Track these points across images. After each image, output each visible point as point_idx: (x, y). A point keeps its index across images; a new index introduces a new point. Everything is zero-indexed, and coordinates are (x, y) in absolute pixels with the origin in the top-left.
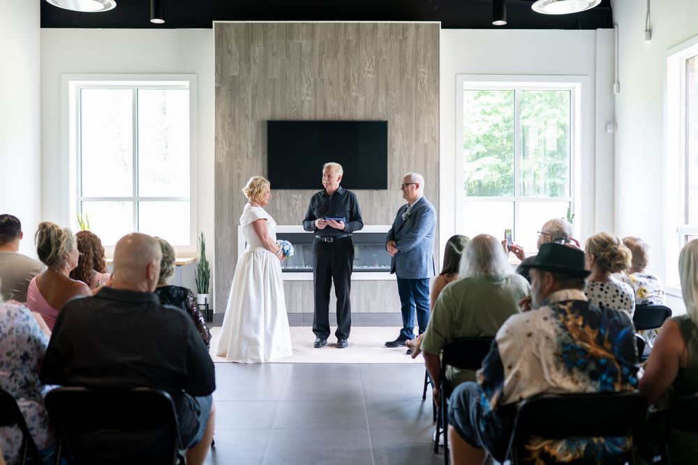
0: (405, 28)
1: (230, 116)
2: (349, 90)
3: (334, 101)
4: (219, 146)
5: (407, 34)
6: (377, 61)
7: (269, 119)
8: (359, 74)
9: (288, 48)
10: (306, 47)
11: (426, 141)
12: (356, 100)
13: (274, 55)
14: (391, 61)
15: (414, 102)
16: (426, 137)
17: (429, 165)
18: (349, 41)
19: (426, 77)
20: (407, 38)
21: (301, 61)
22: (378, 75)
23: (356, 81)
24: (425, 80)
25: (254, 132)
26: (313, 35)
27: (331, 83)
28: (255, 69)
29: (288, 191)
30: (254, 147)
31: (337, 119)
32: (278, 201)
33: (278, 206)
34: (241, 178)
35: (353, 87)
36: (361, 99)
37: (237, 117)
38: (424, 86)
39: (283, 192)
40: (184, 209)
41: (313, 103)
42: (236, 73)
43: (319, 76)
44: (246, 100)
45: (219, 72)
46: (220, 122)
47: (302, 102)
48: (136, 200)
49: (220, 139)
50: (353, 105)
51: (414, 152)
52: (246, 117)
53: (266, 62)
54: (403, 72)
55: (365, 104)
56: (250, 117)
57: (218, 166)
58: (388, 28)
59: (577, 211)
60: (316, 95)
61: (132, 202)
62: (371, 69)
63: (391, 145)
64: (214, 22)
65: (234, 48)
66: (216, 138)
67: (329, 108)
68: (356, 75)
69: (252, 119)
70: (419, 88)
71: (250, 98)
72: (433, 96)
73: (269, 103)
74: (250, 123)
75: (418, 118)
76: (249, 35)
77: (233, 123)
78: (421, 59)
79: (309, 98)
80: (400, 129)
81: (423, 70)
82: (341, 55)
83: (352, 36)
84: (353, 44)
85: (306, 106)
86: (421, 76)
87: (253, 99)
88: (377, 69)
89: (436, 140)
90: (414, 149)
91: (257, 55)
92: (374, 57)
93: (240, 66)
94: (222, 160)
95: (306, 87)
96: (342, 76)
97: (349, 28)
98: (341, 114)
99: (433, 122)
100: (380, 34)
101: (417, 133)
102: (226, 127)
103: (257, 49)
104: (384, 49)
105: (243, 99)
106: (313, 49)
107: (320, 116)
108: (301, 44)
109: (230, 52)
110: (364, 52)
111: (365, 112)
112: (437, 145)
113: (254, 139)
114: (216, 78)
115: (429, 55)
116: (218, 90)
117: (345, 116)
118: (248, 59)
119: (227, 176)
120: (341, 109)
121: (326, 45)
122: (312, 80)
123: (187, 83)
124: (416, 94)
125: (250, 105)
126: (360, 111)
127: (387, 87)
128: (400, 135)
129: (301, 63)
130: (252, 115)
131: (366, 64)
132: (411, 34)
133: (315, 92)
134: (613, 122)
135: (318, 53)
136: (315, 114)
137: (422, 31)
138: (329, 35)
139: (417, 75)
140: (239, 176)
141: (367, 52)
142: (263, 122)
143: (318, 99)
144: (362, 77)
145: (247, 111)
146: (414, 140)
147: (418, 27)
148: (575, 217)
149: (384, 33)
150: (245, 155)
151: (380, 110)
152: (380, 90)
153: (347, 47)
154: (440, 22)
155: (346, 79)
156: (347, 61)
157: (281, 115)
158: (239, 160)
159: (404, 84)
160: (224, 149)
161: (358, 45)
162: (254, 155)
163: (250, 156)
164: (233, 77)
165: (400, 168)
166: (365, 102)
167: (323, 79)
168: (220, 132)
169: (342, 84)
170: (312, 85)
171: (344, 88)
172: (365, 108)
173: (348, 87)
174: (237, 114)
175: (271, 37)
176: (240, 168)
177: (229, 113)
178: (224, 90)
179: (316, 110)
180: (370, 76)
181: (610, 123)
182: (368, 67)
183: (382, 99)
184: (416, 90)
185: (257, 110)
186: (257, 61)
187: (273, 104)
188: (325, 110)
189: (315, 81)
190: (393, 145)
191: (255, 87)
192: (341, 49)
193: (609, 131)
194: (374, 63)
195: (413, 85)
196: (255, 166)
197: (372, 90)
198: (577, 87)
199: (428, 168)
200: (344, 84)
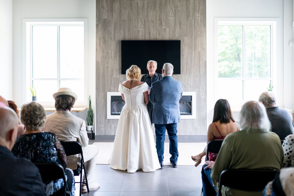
1: (103, 38)
2: (161, 26)
3: (154, 30)
4: (98, 53)
6: (175, 11)
7: (122, 40)
8: (166, 17)
9: (131, 5)
10: (140, 5)
11: (200, 50)
12: (165, 29)
13: (125, 8)
14: (182, 11)
15: (194, 30)
16: (200, 48)
17: (201, 62)
18: (161, 1)
19: (200, 18)
21: (138, 10)
22: (176, 18)
23: (165, 21)
24: (199, 20)
25: (115, 46)
27: (153, 22)
28: (115, 15)
30: (115, 53)
31: (156, 39)
34: (108, 69)
35: (164, 24)
36: (168, 30)
37: (106, 39)
38: (199, 23)
41: (144, 32)
42: (106, 17)
43: (147, 18)
44: (111, 30)
45: (98, 17)
46: (98, 41)
47: (139, 31)
48: (59, 79)
49: (98, 50)
50: (163, 33)
51: (193, 56)
52: (111, 38)
53: (120, 12)
54: (188, 16)
55: (169, 32)
56: (113, 39)
57: (97, 63)
60: (145, 28)
61: (57, 81)
62: (172, 15)
63: (182, 52)
65: (105, 5)
66: (96, 49)
67: (152, 34)
68: (165, 18)
69: (114, 40)
70: (196, 24)
71: (113, 30)
72: (203, 28)
73: (122, 32)
74: (113, 42)
75: (195, 39)
77: (105, 42)
78: (197, 9)
79: (142, 29)
80: (186, 45)
81: (198, 15)
82: (157, 8)
84: (163, 3)
85: (140, 33)
86: (197, 18)
87: (114, 30)
88: (175, 14)
89: (204, 50)
90: (193, 54)
91: (116, 8)
92: (174, 9)
93: (108, 14)
94: (99, 60)
95: (140, 24)
96: (158, 19)
98: (158, 37)
99: (203, 41)
101: (195, 46)
102: (102, 43)
103: (116, 6)
104: (178, 5)
105: (110, 30)
106: (144, 5)
107: (147, 38)
108: (138, 3)
109: (103, 7)
110: (169, 6)
111: (169, 36)
112: (205, 52)
113: (115, 49)
114: (96, 20)
115: (201, 8)
116: (97, 26)
117: (159, 38)
118: (112, 11)
119: (102, 68)
120: (158, 35)
121: (150, 3)
122: (143, 20)
123: (82, 23)
124: (195, 27)
125: (113, 33)
126: (167, 35)
127: (180, 24)
128: (187, 47)
129: (138, 12)
130: (114, 38)
131: (170, 12)
133: (145, 26)
135: (146, 7)
136: (145, 37)
139: (195, 18)
140: (108, 68)
141: (170, 6)
142: (119, 41)
143: (146, 30)
144: (168, 19)
145: (111, 36)
146: (193, 50)
148: (273, 87)
150: (111, 57)
151: (177, 35)
152: (177, 25)
153: (160, 4)
155: (160, 20)
156: (161, 11)
157: (128, 38)
158: (108, 60)
159: (188, 22)
160: (100, 54)
161: (166, 3)
162: (115, 57)
163: (113, 58)
164: (105, 19)
165: (187, 64)
166: (169, 31)
167: (148, 20)
168: (98, 47)
169: (158, 22)
170: (143, 23)
171: (159, 24)
172: (169, 34)
173: (161, 24)
174: (107, 37)
176: (108, 64)
177: (102, 37)
178: (100, 26)
179: (145, 35)
180: (172, 18)
181: (290, 41)
182: (171, 14)
183: (178, 29)
184: (195, 25)
185: (116, 35)
186: (116, 12)
187: (124, 32)
188: (150, 35)
189: (145, 21)
190: (184, 52)
191: (116, 24)
192: (158, 5)
193: (290, 45)
194: (174, 12)
195: (193, 23)
196: (115, 63)
197: (173, 25)
198: (274, 23)
199: (201, 64)
200: (159, 22)
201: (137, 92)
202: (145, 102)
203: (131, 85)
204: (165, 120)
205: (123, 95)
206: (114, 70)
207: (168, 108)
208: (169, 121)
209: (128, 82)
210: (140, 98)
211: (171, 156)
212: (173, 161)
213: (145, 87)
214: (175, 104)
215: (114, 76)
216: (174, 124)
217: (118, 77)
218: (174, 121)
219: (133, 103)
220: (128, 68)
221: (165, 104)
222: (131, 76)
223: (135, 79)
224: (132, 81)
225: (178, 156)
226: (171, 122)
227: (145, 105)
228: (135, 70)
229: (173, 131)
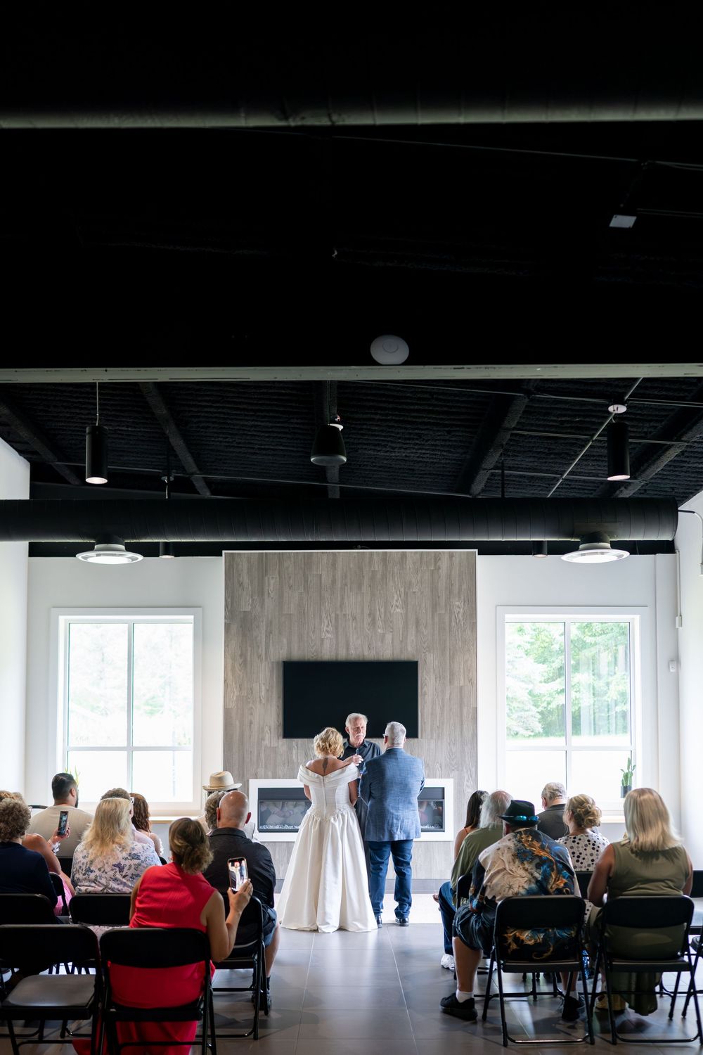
0: (437, 558)
1: (241, 656)
2: (374, 627)
3: (358, 638)
4: (229, 689)
5: (439, 563)
6: (406, 594)
7: (285, 660)
8: (386, 608)
9: (306, 581)
10: (326, 580)
11: (462, 683)
12: (383, 636)
13: (290, 587)
14: (422, 593)
15: (448, 639)
16: (462, 678)
17: (465, 709)
18: (374, 572)
19: (461, 611)
20: (439, 568)
21: (320, 593)
22: (407, 611)
23: (383, 616)
24: (460, 616)
25: (268, 674)
26: (334, 565)
27: (354, 619)
28: (269, 604)
29: (306, 740)
30: (268, 690)
31: (361, 659)
32: (294, 752)
33: (294, 757)
34: (252, 725)
35: (380, 623)
36: (389, 637)
37: (249, 659)
38: (459, 621)
39: (300, 741)
40: (186, 759)
41: (334, 641)
42: (248, 609)
43: (341, 611)
44: (259, 638)
45: (229, 607)
46: (230, 661)
47: (322, 640)
48: (130, 749)
49: (230, 682)
50: (379, 644)
51: (448, 696)
52: (259, 657)
53: (281, 597)
54: (435, 606)
55: (393, 642)
56: (263, 656)
57: (227, 713)
58: (418, 556)
59: (639, 762)
60: (337, 632)
61: (126, 752)
62: (399, 603)
63: (422, 688)
64: (224, 552)
65: (246, 580)
66: (225, 681)
67: (352, 647)
68: (382, 610)
69: (266, 658)
70: (453, 624)
71: (264, 636)
72: (469, 632)
73: (285, 641)
74: (263, 664)
75: (452, 658)
76: (263, 569)
77: (244, 664)
78: (456, 591)
79: (329, 636)
80: (432, 670)
81: (457, 603)
82: (365, 588)
83: (377, 566)
84: (379, 576)
85: (327, 644)
86: (456, 610)
87: (266, 636)
88: (406, 602)
89: (473, 682)
90: (448, 692)
91: (271, 588)
92: (402, 590)
93: (253, 600)
94: (232, 705)
95: (326, 623)
96: (367, 611)
97: (375, 558)
98: (366, 653)
99: (469, 662)
100: (409, 564)
101: (452, 674)
102: (237, 665)
103: (272, 582)
104: (413, 580)
105: (256, 638)
106: (334, 581)
107: (342, 655)
108: (321, 575)
109: (241, 585)
110: (391, 584)
111: (393, 650)
112: (474, 688)
113: (268, 681)
114: (226, 613)
115: (464, 587)
116: (228, 627)
117: (369, 654)
118: (261, 593)
119: (238, 723)
120: (366, 648)
121: (349, 576)
122: (333, 615)
123: (192, 617)
124: (450, 631)
125: (264, 643)
126: (386, 649)
127: (417, 623)
128: (433, 677)
129: (320, 596)
130: (266, 654)
131: (393, 597)
132: (444, 564)
133: (336, 628)
134: (676, 659)
135: (339, 586)
136: (337, 654)
137: (456, 560)
138: (352, 566)
139: (450, 610)
140: (251, 723)
141: (394, 582)
142: (278, 663)
143: (340, 637)
144: (390, 612)
145: (260, 650)
146: (448, 683)
147: (451, 556)
148: (637, 767)
149: (414, 563)
150: (258, 700)
151: (409, 649)
152: (410, 626)
153: (373, 578)
154: (477, 550)
155: (371, 614)
156: (373, 595)
157: (299, 653)
158: (251, 705)
159: (436, 619)
160: (234, 693)
161: (384, 576)
162: (268, 700)
163: (263, 701)
164: (245, 612)
165: (432, 714)
166: (393, 639)
167: (345, 615)
168: (230, 674)
169: (367, 620)
170: (333, 621)
171: (369, 624)
172: (393, 646)
173: (373, 623)
174: (249, 654)
175: (288, 568)
176: (251, 714)
177: (240, 653)
178: (234, 628)
179: (337, 649)
180: (398, 610)
181: (672, 661)
182: (396, 600)
183: (412, 636)
184: (450, 625)
185: (271, 649)
186: (272, 595)
187: (289, 643)
188: (348, 649)
189: (337, 616)
190: (425, 689)
191: (270, 624)
192: (366, 581)
193: (671, 670)
194: (403, 595)
195: (447, 621)
196: (269, 712)
197: (401, 626)
198: (635, 620)
199: (465, 715)
200: (369, 620)
201: (337, 782)
202: (351, 801)
203: (323, 768)
204: (391, 835)
205: (307, 787)
206: (267, 729)
207: (397, 809)
208: (399, 836)
209: (318, 762)
210: (342, 793)
211: (397, 904)
212: (401, 914)
213: (352, 771)
214: (410, 803)
215: (267, 742)
216: (408, 841)
217: (274, 744)
218: (408, 836)
220: (319, 732)
221: (390, 804)
222: (324, 750)
223: (331, 756)
224: (326, 761)
225: (410, 905)
226: (402, 837)
227: (351, 808)
228: (332, 738)
229: (404, 857)
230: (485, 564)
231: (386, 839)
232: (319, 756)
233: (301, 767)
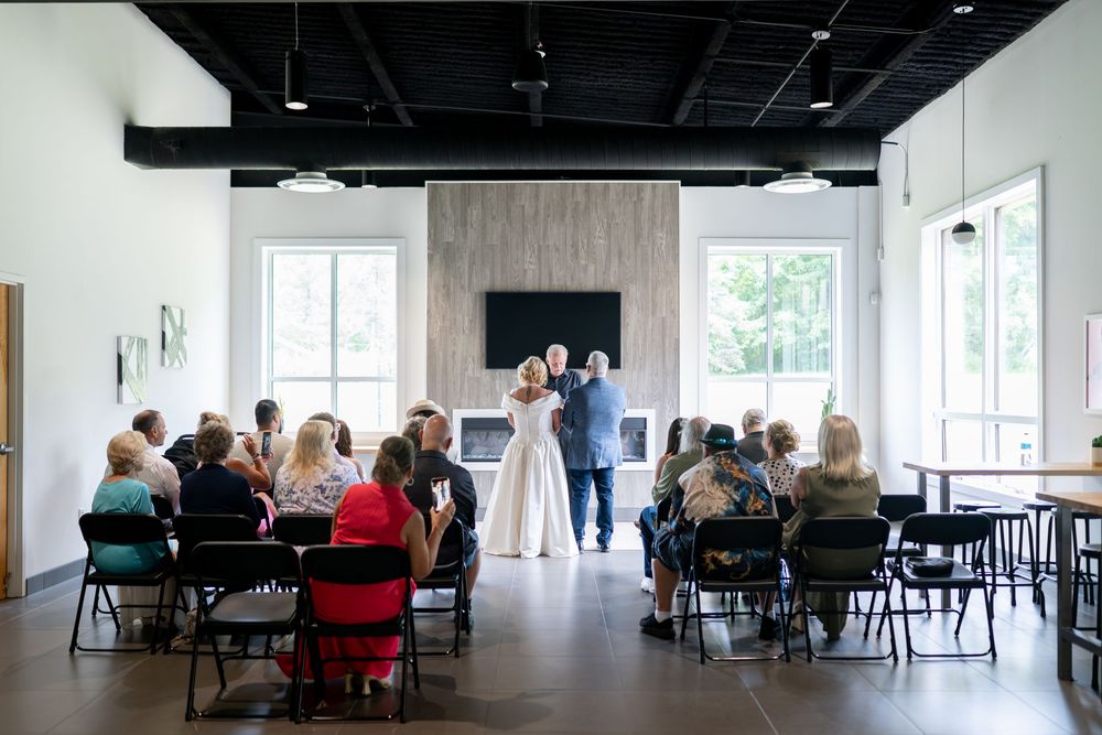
0: (640, 189)
1: (444, 286)
2: (577, 258)
3: (560, 270)
4: (432, 320)
5: (642, 195)
6: (609, 226)
7: (488, 290)
8: (588, 239)
9: (509, 211)
10: (529, 211)
11: (664, 315)
12: (585, 268)
13: (493, 218)
14: (625, 224)
15: (650, 270)
16: (664, 309)
17: (667, 341)
18: (577, 204)
19: (664, 242)
20: (642, 199)
21: (523, 224)
22: (610, 241)
23: (585, 247)
24: (662, 247)
25: (471, 305)
26: (537, 197)
27: (557, 250)
28: (472, 234)
29: (509, 370)
30: (471, 321)
31: (564, 290)
32: (497, 382)
33: (498, 387)
34: (456, 356)
35: (582, 254)
36: (591, 268)
37: (452, 289)
38: (662, 253)
39: (503, 371)
40: (390, 389)
41: (537, 272)
42: (451, 240)
43: (544, 241)
44: (462, 269)
45: (432, 237)
46: (433, 292)
47: (525, 271)
48: (334, 380)
49: (433, 313)
50: (582, 275)
51: (650, 327)
52: (462, 287)
53: (484, 227)
54: (638, 237)
55: (595, 273)
56: (467, 288)
57: (430, 342)
58: (621, 187)
59: (839, 395)
60: (540, 263)
61: (329, 383)
62: (602, 234)
63: (624, 318)
64: (427, 182)
65: (449, 211)
66: (428, 312)
67: (555, 278)
68: (585, 241)
69: (469, 290)
70: (656, 255)
71: (467, 267)
72: (671, 264)
73: (488, 272)
74: (466, 295)
75: (654, 289)
76: (466, 198)
77: (447, 295)
78: (658, 221)
79: (532, 267)
80: (634, 302)
81: (660, 235)
82: (568, 218)
83: (580, 197)
84: (582, 207)
85: (530, 274)
86: (659, 241)
87: (469, 267)
88: (608, 234)
89: (675, 313)
90: (650, 324)
91: (474, 218)
92: (605, 221)
93: (456, 231)
94: (435, 336)
95: (529, 254)
96: (569, 242)
97: (578, 189)
98: (569, 284)
99: (672, 294)
100: (612, 195)
101: (654, 305)
102: (440, 295)
103: (475, 212)
104: (616, 211)
105: (459, 268)
106: (537, 213)
107: (545, 287)
108: (523, 207)
109: (444, 215)
110: (594, 215)
111: (596, 281)
112: (676, 320)
113: (471, 312)
114: (429, 244)
115: (667, 218)
116: (430, 258)
117: (572, 286)
118: (464, 224)
119: (441, 354)
120: (568, 279)
121: (551, 207)
122: (536, 246)
123: (395, 248)
124: (653, 263)
125: (467, 274)
126: (588, 278)
127: (620, 254)
128: (635, 308)
129: (523, 228)
130: (469, 286)
131: (596, 228)
132: (647, 195)
133: (540, 259)
134: (877, 292)
135: (542, 217)
136: (540, 285)
137: (659, 192)
138: (554, 196)
139: (653, 240)
140: (454, 353)
141: (597, 212)
142: (481, 293)
143: (543, 268)
144: (592, 243)
145: (463, 282)
146: (650, 314)
147: (654, 186)
148: (837, 398)
149: (617, 195)
150: (461, 330)
151: (612, 280)
152: (612, 257)
153: (575, 210)
154: (679, 182)
155: (574, 245)
156: (576, 226)
157: (502, 284)
158: (454, 335)
159: (639, 251)
160: (437, 323)
161: (587, 207)
162: (471, 331)
163: (467, 332)
164: (448, 243)
165: (634, 345)
166: (595, 271)
167: (548, 246)
168: (433, 304)
169: (570, 251)
170: (536, 252)
171: (572, 255)
172: (596, 278)
173: (576, 255)
174: (452, 285)
175: (491, 198)
176: (455, 344)
177: (443, 284)
178: (437, 257)
179: (540, 280)
180: (601, 241)
181: (873, 293)
182: (599, 231)
183: (614, 267)
184: (653, 257)
185: (474, 280)
186: (475, 226)
187: (492, 273)
188: (551, 280)
189: (540, 247)
190: (627, 320)
191: (473, 254)
192: (569, 212)
193: (873, 302)
194: (605, 226)
195: (650, 252)
196: (471, 343)
197: (604, 256)
198: (838, 252)
199: (667, 345)
200: (572, 251)
201: (540, 410)
202: (554, 429)
203: (527, 396)
204: (594, 463)
205: (510, 415)
206: (470, 359)
207: (599, 438)
208: (601, 464)
209: (522, 390)
210: (545, 421)
211: (599, 531)
212: (603, 541)
213: (554, 400)
214: (612, 431)
215: (470, 372)
216: (610, 469)
217: (477, 375)
218: (610, 464)
219: (533, 431)
220: (523, 361)
221: (593, 432)
222: (527, 378)
223: (534, 385)
224: (529, 389)
225: (612, 531)
226: (605, 465)
227: (553, 435)
228: (536, 366)
229: (605, 484)
230: (689, 196)
231: (588, 467)
232: (523, 384)
233: (505, 395)
